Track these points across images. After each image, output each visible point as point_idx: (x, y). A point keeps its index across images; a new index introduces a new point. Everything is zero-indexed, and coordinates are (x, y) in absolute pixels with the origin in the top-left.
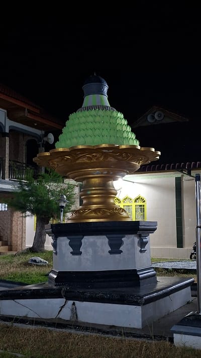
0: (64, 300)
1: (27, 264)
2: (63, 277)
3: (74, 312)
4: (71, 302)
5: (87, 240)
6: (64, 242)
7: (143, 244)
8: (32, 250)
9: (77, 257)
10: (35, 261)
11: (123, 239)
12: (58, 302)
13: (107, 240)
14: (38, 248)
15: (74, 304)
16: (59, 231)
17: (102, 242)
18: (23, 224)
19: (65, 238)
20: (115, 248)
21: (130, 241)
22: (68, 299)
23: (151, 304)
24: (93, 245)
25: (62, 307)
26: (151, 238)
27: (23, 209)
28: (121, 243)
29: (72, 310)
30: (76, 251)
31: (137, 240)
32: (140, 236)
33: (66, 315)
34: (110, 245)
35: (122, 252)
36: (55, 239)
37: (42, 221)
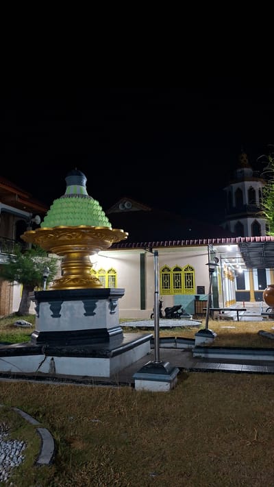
0: (44, 356)
1: (12, 326)
2: (44, 336)
3: (53, 366)
4: (51, 357)
5: (65, 305)
6: (46, 306)
7: (113, 307)
8: (18, 314)
9: (57, 319)
10: (20, 323)
11: (96, 303)
12: (38, 358)
13: (83, 304)
14: (22, 313)
15: (52, 359)
16: (41, 297)
17: (78, 306)
18: (11, 292)
19: (47, 303)
20: (90, 311)
21: (102, 305)
22: (47, 355)
23: (118, 357)
24: (71, 308)
25: (42, 362)
26: (120, 302)
27: (11, 279)
28: (95, 307)
29: (51, 364)
30: (56, 314)
31: (108, 303)
32: (110, 300)
33: (45, 369)
34: (86, 308)
35: (95, 314)
36: (38, 304)
37: (28, 288)
